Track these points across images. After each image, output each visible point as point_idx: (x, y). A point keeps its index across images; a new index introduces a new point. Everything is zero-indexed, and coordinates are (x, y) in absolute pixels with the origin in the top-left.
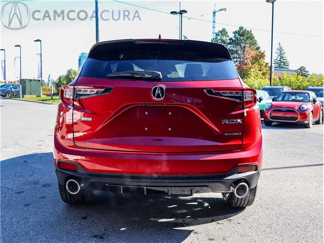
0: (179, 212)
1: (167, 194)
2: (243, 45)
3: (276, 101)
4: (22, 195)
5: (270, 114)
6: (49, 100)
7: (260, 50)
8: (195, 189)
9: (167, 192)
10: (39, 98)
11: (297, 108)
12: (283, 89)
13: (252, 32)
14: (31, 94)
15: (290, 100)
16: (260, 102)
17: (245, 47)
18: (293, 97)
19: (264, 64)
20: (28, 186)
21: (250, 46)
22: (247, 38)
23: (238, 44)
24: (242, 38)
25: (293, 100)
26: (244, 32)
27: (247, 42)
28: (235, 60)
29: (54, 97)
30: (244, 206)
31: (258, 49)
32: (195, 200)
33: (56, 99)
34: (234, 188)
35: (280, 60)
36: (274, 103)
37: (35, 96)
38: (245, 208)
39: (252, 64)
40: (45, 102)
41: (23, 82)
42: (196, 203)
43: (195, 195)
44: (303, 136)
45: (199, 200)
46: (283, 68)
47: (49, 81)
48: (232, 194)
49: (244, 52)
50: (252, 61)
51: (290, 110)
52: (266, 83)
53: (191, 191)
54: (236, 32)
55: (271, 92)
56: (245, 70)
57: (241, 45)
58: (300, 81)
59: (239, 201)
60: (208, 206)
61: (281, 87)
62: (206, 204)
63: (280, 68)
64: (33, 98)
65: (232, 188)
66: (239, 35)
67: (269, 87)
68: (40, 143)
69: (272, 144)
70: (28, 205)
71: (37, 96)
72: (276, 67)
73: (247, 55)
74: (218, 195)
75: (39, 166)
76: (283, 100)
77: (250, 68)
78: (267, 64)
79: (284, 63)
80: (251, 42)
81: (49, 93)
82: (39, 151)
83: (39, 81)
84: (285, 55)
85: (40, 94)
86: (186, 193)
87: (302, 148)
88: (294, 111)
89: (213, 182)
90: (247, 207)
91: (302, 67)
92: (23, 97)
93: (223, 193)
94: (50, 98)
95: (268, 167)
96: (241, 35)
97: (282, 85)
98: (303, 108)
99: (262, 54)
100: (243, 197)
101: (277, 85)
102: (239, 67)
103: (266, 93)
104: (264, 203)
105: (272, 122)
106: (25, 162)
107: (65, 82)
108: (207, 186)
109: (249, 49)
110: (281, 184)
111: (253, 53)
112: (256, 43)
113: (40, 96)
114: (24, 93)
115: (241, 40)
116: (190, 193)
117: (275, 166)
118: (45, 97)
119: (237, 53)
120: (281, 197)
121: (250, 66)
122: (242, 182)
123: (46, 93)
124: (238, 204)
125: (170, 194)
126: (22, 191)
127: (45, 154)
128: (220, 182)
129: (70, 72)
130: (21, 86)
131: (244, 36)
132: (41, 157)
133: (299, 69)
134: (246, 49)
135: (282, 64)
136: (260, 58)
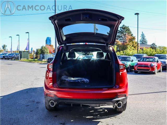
0: (95, 114)
1: (90, 106)
2: (124, 33)
3: (139, 61)
4: (29, 107)
5: (137, 68)
6: (33, 61)
7: (133, 36)
8: (101, 104)
9: (89, 106)
10: (28, 60)
11: (149, 65)
12: (143, 55)
13: (129, 27)
14: (24, 58)
15: (146, 61)
16: (132, 62)
17: (125, 34)
18: (148, 60)
19: (135, 42)
20: (30, 103)
21: (128, 34)
22: (127, 30)
23: (122, 33)
24: (124, 30)
25: (148, 61)
26: (125, 27)
27: (127, 32)
28: (121, 40)
29: (35, 60)
30: (122, 111)
31: (132, 35)
32: (101, 109)
33: (36, 60)
34: (117, 104)
35: (143, 40)
36: (139, 62)
37: (26, 59)
38: (122, 112)
39: (129, 42)
40: (31, 62)
41: (20, 52)
42: (102, 110)
43: (101, 107)
44: (152, 78)
45: (103, 109)
46: (144, 44)
47: (32, 51)
48: (116, 106)
49: (125, 37)
50: (129, 41)
51: (146, 66)
52: (135, 52)
53: (99, 105)
54: (121, 27)
55: (138, 57)
56: (126, 45)
57: (123, 34)
58: (152, 51)
59: (120, 109)
60: (107, 111)
61: (142, 54)
62: (106, 110)
63: (143, 44)
64: (25, 60)
65: (116, 104)
66: (123, 28)
67: (137, 54)
68: (32, 83)
69: (137, 83)
70: (32, 111)
71: (27, 59)
72: (141, 44)
73: (127, 38)
74: (111, 107)
75: (33, 94)
76: (143, 61)
77: (128, 44)
78: (136, 42)
79: (145, 41)
80: (128, 32)
81: (33, 57)
82: (32, 87)
83: (28, 52)
84: (145, 38)
85: (28, 58)
86: (97, 106)
87: (151, 84)
88: (148, 67)
89: (108, 102)
90: (123, 112)
91: (154, 43)
92: (20, 59)
93: (113, 106)
94: (33, 60)
95: (134, 94)
96: (124, 29)
97: (143, 53)
98: (152, 65)
99: (134, 37)
100: (120, 107)
101: (141, 54)
102: (123, 44)
103: (135, 58)
104: (130, 110)
105: (138, 71)
106: (27, 92)
107: (40, 52)
108: (106, 103)
109: (128, 35)
110: (139, 101)
111: (130, 37)
112: (131, 32)
113: (28, 59)
114: (21, 58)
115: (123, 31)
116: (99, 106)
117: (137, 93)
118: (30, 59)
119: (122, 37)
120: (138, 107)
121: (128, 43)
122: (120, 101)
123: (31, 57)
124: (119, 110)
125: (91, 106)
126: (28, 105)
127: (35, 88)
128: (111, 102)
129: (42, 47)
130: (19, 54)
131: (125, 29)
132: (34, 90)
133: (152, 44)
134: (126, 35)
135: (144, 42)
136: (133, 40)
